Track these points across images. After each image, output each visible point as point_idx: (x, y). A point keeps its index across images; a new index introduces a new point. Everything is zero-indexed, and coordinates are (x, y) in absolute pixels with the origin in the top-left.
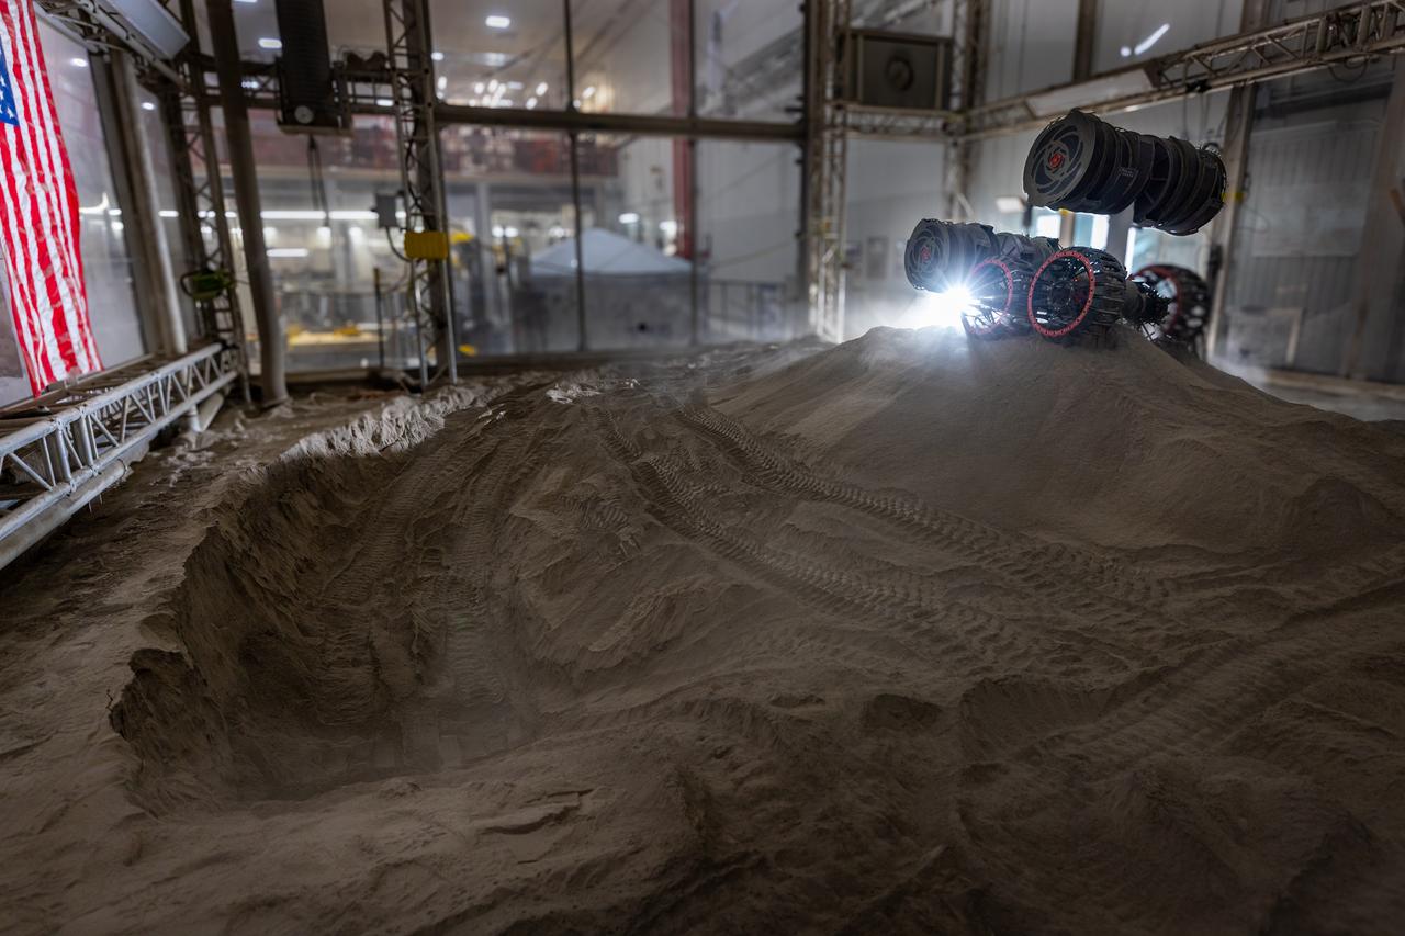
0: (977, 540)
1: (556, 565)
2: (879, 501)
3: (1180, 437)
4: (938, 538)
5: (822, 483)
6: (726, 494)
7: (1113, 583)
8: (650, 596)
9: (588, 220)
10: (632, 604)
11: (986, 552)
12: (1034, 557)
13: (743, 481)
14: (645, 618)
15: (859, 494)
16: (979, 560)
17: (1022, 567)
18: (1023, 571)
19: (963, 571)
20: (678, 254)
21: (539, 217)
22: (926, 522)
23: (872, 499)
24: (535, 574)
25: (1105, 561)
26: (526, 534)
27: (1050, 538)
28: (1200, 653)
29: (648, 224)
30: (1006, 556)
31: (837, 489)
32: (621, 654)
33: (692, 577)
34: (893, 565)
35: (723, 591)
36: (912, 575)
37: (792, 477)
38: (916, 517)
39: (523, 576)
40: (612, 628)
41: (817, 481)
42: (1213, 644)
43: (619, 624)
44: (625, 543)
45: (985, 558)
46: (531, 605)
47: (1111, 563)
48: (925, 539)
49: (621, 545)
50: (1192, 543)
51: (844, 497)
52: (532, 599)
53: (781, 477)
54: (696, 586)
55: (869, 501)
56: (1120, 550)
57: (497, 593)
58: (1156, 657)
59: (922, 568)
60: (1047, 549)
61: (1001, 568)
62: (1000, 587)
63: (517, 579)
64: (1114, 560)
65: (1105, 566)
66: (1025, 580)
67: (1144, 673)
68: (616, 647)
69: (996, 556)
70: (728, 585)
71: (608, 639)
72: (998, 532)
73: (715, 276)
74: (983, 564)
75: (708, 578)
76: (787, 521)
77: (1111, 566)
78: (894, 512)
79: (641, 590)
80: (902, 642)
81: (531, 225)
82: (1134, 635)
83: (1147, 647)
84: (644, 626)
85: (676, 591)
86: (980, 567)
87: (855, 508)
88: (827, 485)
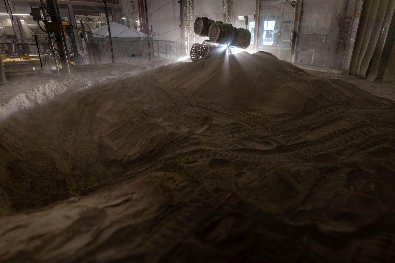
0: (236, 115)
1: (114, 131)
2: (209, 106)
3: (286, 85)
4: (225, 115)
5: (193, 102)
6: (165, 107)
7: (270, 124)
8: (145, 138)
9: (110, 18)
10: (139, 141)
11: (239, 118)
12: (251, 119)
13: (170, 102)
14: (144, 144)
15: (203, 105)
16: (237, 121)
17: (248, 122)
18: (247, 123)
19: (233, 124)
20: (141, 31)
21: (92, 17)
22: (222, 112)
23: (207, 106)
24: (107, 135)
25: (268, 119)
26: (102, 122)
27: (254, 114)
28: (290, 140)
29: (130, 20)
30: (244, 119)
31: (197, 104)
32: (137, 155)
33: (157, 132)
34: (214, 124)
35: (167, 135)
36: (219, 126)
37: (184, 101)
38: (220, 110)
39: (103, 135)
40: (134, 148)
41: (191, 101)
42: (293, 137)
43: (136, 147)
44: (135, 123)
45: (238, 120)
46: (107, 144)
47: (269, 119)
48: (223, 116)
49: (134, 124)
50: (289, 112)
51: (199, 106)
52: (107, 142)
53: (181, 101)
54: (159, 134)
55: (206, 106)
56: (271, 116)
57: (95, 141)
58: (280, 142)
59: (222, 124)
60: (254, 116)
61: (242, 122)
62: (242, 128)
63: (101, 136)
64: (270, 118)
65: (268, 120)
66: (249, 125)
67: (278, 146)
68: (136, 153)
69: (241, 119)
70: (168, 133)
71: (133, 151)
72: (242, 113)
73: (154, 38)
74: (238, 122)
75: (162, 131)
76: (184, 114)
77: (269, 120)
78: (213, 109)
79: (142, 136)
80: (218, 144)
81: (90, 20)
82: (275, 137)
83: (278, 140)
84: (144, 147)
85: (153, 136)
86: (237, 123)
87: (203, 108)
88: (194, 102)
